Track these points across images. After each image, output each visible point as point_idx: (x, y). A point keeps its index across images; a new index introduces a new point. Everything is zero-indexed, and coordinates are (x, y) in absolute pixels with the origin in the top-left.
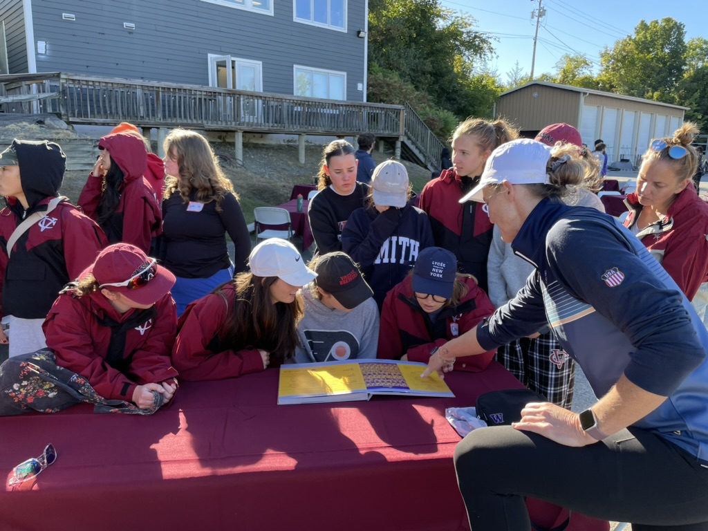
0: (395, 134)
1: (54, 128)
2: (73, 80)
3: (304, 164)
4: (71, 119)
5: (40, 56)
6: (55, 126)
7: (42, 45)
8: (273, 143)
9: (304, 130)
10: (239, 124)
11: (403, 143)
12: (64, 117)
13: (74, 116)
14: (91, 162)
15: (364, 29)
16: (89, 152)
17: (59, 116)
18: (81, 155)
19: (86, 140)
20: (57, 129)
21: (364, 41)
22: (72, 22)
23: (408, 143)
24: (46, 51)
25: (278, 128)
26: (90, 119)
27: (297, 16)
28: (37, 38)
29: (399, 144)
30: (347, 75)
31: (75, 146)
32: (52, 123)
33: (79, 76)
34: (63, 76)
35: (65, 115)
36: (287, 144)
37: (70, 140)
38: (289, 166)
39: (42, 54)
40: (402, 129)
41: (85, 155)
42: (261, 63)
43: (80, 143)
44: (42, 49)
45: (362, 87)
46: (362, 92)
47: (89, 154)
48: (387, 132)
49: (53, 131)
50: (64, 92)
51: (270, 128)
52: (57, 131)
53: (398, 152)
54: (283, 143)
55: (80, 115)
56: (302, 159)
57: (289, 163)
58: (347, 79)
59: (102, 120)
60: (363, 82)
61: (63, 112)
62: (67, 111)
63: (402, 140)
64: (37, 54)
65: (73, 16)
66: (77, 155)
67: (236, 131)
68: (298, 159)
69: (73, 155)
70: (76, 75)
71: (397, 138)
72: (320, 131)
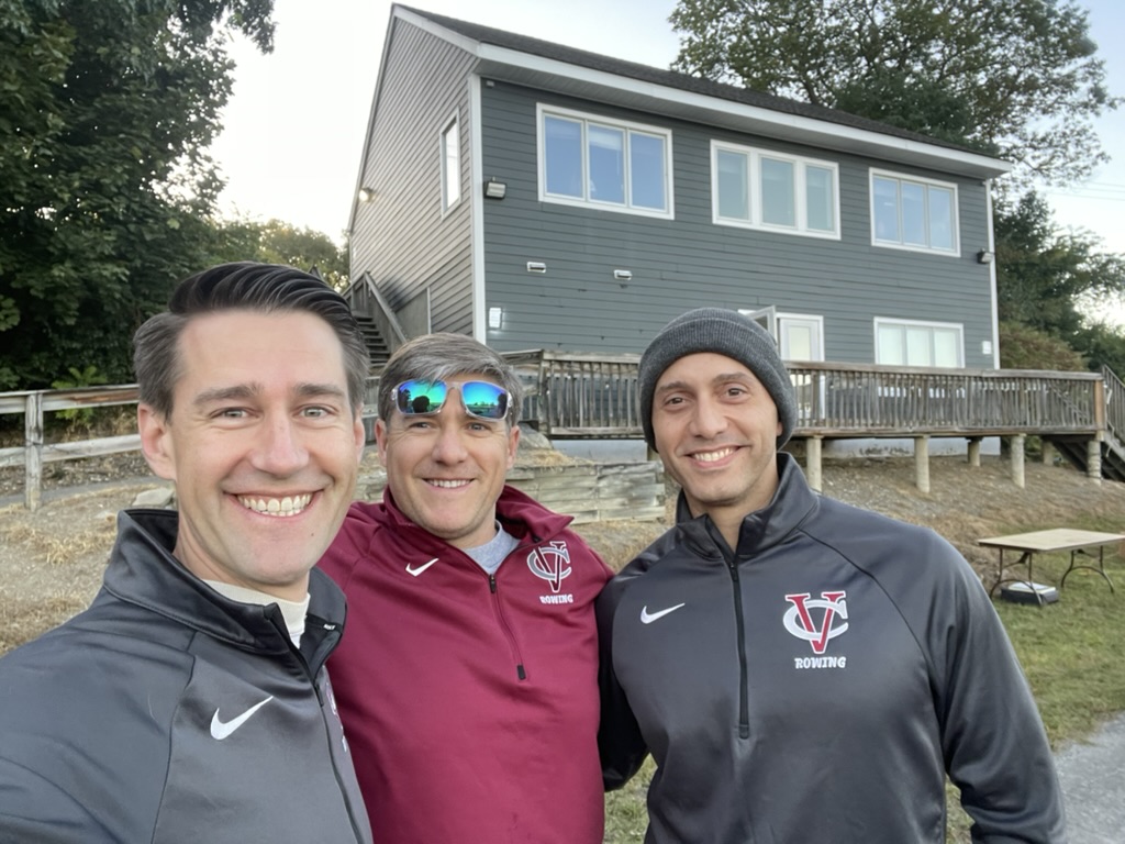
0: (1090, 427)
1: (529, 448)
2: (561, 362)
3: (931, 493)
4: (554, 431)
5: (492, 332)
6: (532, 444)
7: (496, 313)
8: (843, 455)
9: (928, 428)
10: (817, 424)
11: (1104, 446)
12: (543, 428)
13: (558, 425)
14: (592, 509)
15: (987, 248)
16: (590, 489)
17: (534, 425)
18: (578, 496)
19: (588, 466)
20: (536, 449)
21: (988, 270)
22: (541, 276)
23: (1113, 444)
24: (501, 324)
25: (883, 427)
26: (582, 429)
27: (877, 237)
28: (489, 304)
29: (1095, 448)
30: (965, 328)
31: (570, 479)
32: (527, 439)
33: (572, 353)
34: (547, 356)
35: (543, 423)
36: (866, 456)
37: (564, 468)
38: (903, 497)
39: (494, 329)
40: (1101, 420)
41: (585, 495)
42: (821, 318)
43: (577, 473)
44: (495, 322)
45: (990, 348)
46: (991, 357)
47: (590, 492)
48: (1074, 426)
49: (533, 453)
50: (544, 384)
51: (870, 427)
52: (539, 453)
53: (1096, 463)
54: (859, 456)
55: (567, 423)
56: (925, 483)
57: (902, 492)
58: (965, 335)
59: (600, 430)
60: (990, 338)
61: (541, 418)
62: (548, 418)
63: (1102, 439)
64: (488, 328)
65: (542, 265)
66: (573, 496)
67: (811, 437)
68: (915, 485)
69: (568, 497)
70: (567, 353)
71: (1092, 436)
72: (957, 429)
